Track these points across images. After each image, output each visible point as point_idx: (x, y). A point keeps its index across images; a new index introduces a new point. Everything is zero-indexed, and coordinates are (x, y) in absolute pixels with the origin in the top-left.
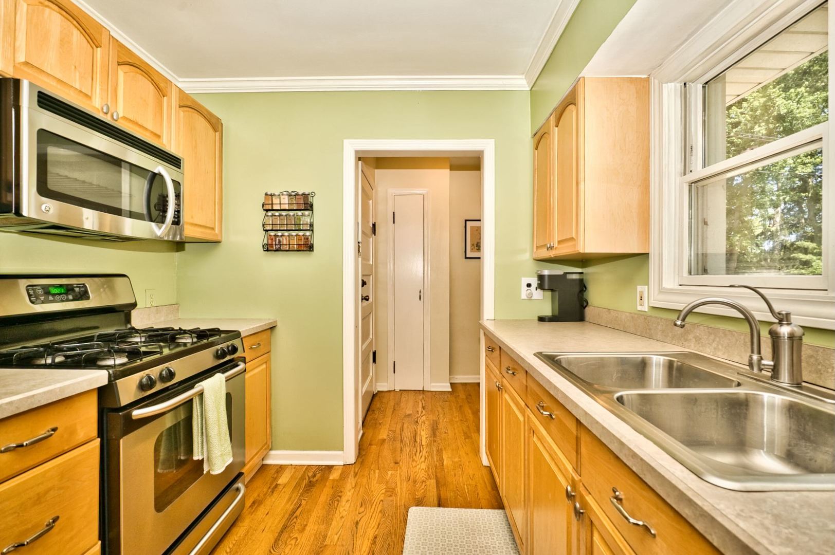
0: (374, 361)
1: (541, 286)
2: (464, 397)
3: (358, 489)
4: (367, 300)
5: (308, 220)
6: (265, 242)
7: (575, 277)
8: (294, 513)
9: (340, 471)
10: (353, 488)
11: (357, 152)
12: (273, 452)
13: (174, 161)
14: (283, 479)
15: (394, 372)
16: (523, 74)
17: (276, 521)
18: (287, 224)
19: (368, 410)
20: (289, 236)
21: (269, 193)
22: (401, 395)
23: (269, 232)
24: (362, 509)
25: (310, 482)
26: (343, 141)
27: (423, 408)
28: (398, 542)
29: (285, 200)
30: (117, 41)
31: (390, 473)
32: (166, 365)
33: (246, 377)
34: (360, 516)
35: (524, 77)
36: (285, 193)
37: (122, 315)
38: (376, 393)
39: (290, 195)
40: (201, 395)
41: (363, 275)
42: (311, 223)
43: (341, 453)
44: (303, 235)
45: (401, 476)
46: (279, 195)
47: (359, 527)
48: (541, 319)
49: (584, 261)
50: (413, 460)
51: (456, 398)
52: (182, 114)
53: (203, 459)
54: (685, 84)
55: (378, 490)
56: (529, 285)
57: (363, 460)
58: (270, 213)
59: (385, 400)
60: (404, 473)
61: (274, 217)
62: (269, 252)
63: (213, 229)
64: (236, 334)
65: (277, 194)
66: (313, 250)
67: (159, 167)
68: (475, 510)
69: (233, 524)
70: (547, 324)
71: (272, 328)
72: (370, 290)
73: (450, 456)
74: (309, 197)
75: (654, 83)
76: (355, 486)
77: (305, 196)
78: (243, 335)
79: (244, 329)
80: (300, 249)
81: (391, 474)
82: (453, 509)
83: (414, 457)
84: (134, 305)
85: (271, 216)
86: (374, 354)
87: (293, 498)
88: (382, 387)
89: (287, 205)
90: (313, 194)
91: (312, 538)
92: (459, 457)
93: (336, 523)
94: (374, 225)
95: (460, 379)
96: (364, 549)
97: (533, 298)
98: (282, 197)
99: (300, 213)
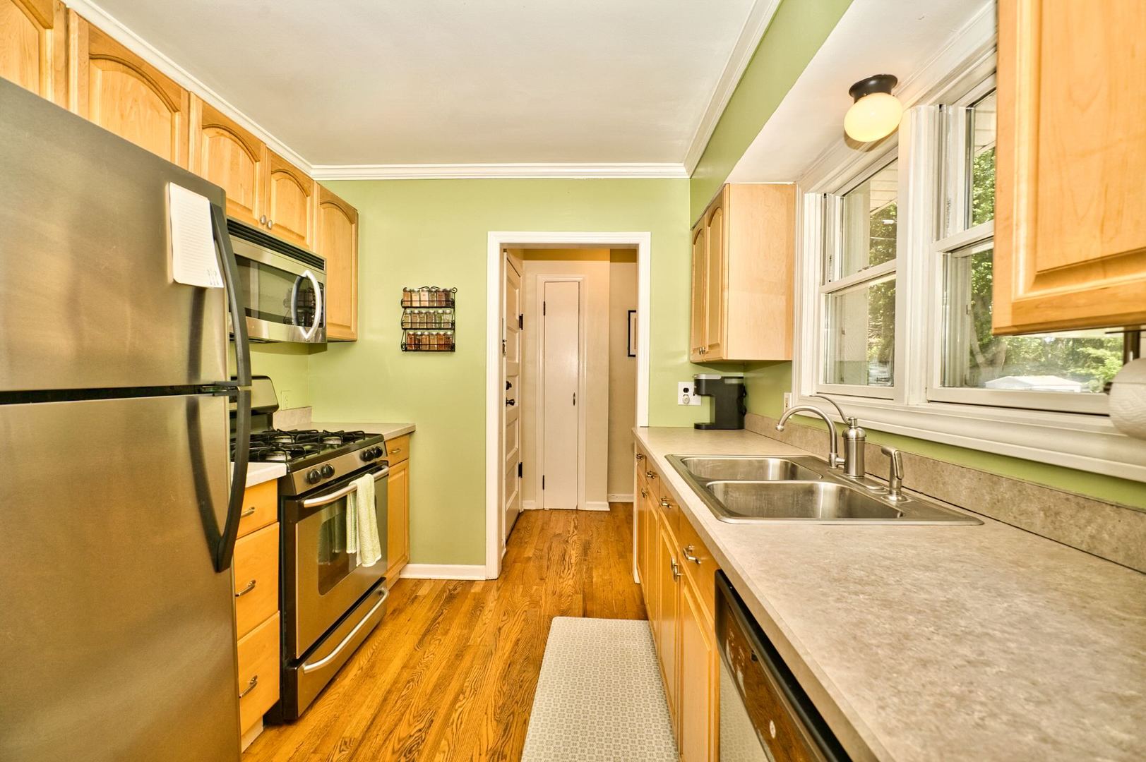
0: (520, 474)
1: (698, 392)
2: (623, 517)
3: (500, 601)
4: (513, 404)
5: (448, 318)
6: (404, 341)
7: (735, 381)
8: (436, 619)
9: (482, 586)
10: (495, 600)
11: (502, 244)
12: (410, 566)
13: (317, 263)
14: (423, 591)
15: (544, 488)
16: (681, 162)
17: (419, 626)
18: (427, 323)
19: (512, 529)
20: (429, 335)
21: (408, 289)
22: (551, 514)
23: (408, 331)
24: (504, 618)
25: (451, 594)
26: (487, 234)
27: (576, 527)
28: (541, 644)
29: (425, 296)
30: (271, 151)
31: (535, 587)
32: (326, 462)
33: (389, 481)
34: (504, 623)
35: (682, 164)
36: (424, 289)
37: (265, 417)
38: (522, 512)
39: (430, 291)
40: (355, 492)
41: (508, 377)
42: (452, 321)
43: (483, 566)
44: (444, 335)
45: (546, 590)
46: (419, 291)
47: (502, 631)
48: (698, 427)
49: (745, 365)
50: (561, 577)
51: (614, 518)
52: (322, 210)
53: (356, 553)
54: (825, 195)
55: (522, 602)
56: (686, 390)
57: (506, 576)
58: (408, 311)
59: (532, 519)
60: (550, 588)
61: (413, 315)
62: (407, 352)
63: (349, 327)
64: (379, 438)
65: (416, 290)
66: (454, 351)
67: (307, 271)
68: (620, 620)
69: (376, 628)
70: (704, 433)
71: (411, 433)
72: (516, 393)
73: (601, 574)
74: (451, 293)
75: (799, 190)
76: (498, 598)
77: (446, 292)
78: (385, 439)
79: (386, 433)
80: (441, 349)
81: (536, 589)
82: (598, 619)
83: (562, 574)
84: (276, 408)
85: (410, 314)
86: (520, 466)
87: (434, 608)
88: (529, 505)
89: (427, 302)
90: (454, 291)
91: (456, 640)
92: (611, 575)
93: (478, 629)
94: (521, 318)
95: (620, 498)
96: (507, 648)
97: (690, 404)
98: (422, 293)
99: (440, 311)
